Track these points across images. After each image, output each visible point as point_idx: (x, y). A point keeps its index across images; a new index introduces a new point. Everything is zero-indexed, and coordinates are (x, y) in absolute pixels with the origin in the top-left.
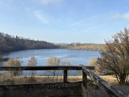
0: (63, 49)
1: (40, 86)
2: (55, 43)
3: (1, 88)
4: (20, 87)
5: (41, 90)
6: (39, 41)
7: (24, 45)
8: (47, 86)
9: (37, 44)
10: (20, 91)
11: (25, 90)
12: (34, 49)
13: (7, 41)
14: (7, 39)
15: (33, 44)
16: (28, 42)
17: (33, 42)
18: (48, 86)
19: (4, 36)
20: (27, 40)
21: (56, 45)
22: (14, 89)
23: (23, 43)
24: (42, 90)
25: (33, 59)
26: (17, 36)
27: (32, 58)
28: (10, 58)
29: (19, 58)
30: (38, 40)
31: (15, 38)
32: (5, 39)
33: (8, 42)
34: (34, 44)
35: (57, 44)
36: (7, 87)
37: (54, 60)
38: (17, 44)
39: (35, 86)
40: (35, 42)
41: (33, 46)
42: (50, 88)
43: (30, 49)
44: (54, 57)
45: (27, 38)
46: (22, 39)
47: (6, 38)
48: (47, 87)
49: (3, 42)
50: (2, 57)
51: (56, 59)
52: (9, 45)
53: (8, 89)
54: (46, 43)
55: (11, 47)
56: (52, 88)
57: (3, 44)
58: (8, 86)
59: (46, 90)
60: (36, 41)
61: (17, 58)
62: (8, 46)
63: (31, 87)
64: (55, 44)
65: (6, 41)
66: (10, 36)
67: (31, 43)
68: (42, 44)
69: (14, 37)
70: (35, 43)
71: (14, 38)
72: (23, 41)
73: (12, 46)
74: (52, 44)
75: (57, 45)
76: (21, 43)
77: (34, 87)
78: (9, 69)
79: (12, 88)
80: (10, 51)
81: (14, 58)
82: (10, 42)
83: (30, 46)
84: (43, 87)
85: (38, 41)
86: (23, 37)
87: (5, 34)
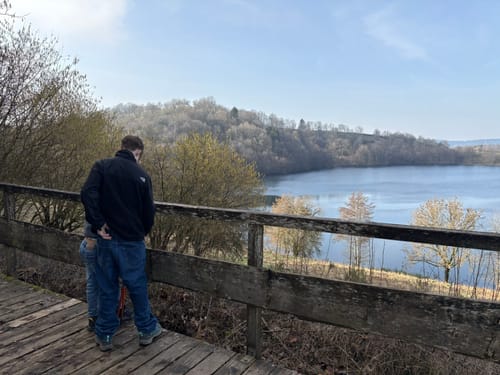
0: (493, 166)
1: (416, 302)
2: (454, 142)
3: (286, 283)
4: (343, 291)
5: (420, 317)
6: (381, 134)
7: (325, 150)
8: (447, 308)
9: (375, 146)
10: (344, 303)
11: (360, 303)
12: (362, 165)
13: (273, 138)
14: (272, 132)
15: (357, 147)
16: (339, 139)
17: (360, 139)
18: (452, 308)
19: (266, 123)
20: (338, 133)
21: (459, 148)
22: (323, 292)
23: (323, 145)
24: (426, 319)
25: (359, 203)
26: (302, 121)
27: (352, 199)
28: (283, 196)
29: (307, 197)
30: (377, 132)
31: (297, 127)
32: (268, 133)
33: (277, 141)
34: (362, 147)
35: (461, 145)
36: (304, 283)
37: (447, 215)
38: (303, 147)
39: (397, 296)
40: (367, 139)
41: (357, 154)
42: (459, 319)
43: (346, 165)
44: (446, 202)
45: (336, 126)
46: (320, 131)
47: (269, 129)
48: (446, 313)
49: (260, 142)
50: (262, 191)
51: (458, 212)
52: (280, 154)
53: (305, 289)
54: (409, 141)
55: (283, 159)
56: (469, 320)
57: (262, 151)
58: (306, 279)
59: (442, 322)
60: (371, 133)
61: (301, 196)
62: (277, 158)
63: (383, 300)
64: (453, 147)
65: (270, 140)
66: (282, 122)
67: (352, 142)
68: (392, 147)
69: (294, 125)
70: (365, 143)
71: (292, 130)
72: (322, 136)
73: (285, 156)
74: (440, 144)
75: (464, 150)
76: (317, 146)
77: (391, 299)
78: (310, 225)
79: (318, 289)
80: (283, 174)
81: (293, 198)
82: (282, 143)
83: (346, 154)
84: (430, 310)
85: (377, 137)
86: (323, 124)
87: (268, 115)
